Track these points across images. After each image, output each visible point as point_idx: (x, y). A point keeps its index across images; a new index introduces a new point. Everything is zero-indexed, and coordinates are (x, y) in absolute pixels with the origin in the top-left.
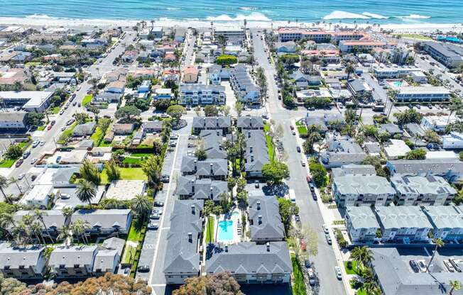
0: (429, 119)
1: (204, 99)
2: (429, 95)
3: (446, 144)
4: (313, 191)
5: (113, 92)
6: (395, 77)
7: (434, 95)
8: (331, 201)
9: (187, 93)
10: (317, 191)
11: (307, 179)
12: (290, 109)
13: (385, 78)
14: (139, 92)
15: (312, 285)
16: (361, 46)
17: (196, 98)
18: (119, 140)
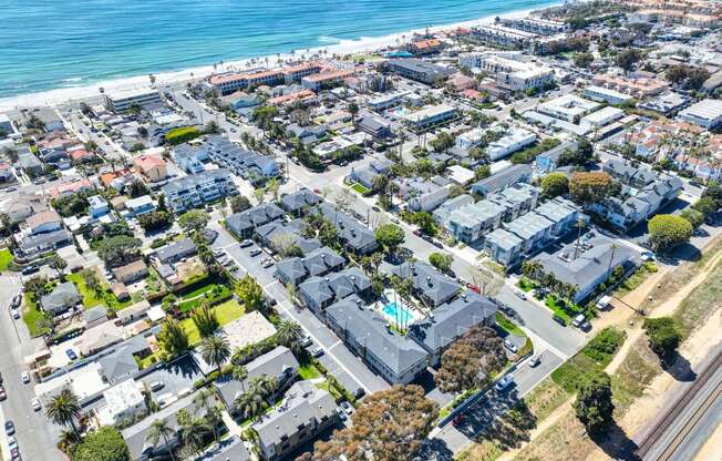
0: (463, 137)
1: (208, 193)
2: (439, 115)
3: (493, 156)
4: (431, 242)
5: (47, 232)
6: (393, 106)
7: (444, 114)
8: (456, 242)
9: (180, 193)
10: (435, 240)
11: (415, 233)
12: (322, 172)
13: (384, 109)
14: (95, 217)
15: (511, 316)
16: (331, 80)
17: (195, 195)
18: (137, 289)
